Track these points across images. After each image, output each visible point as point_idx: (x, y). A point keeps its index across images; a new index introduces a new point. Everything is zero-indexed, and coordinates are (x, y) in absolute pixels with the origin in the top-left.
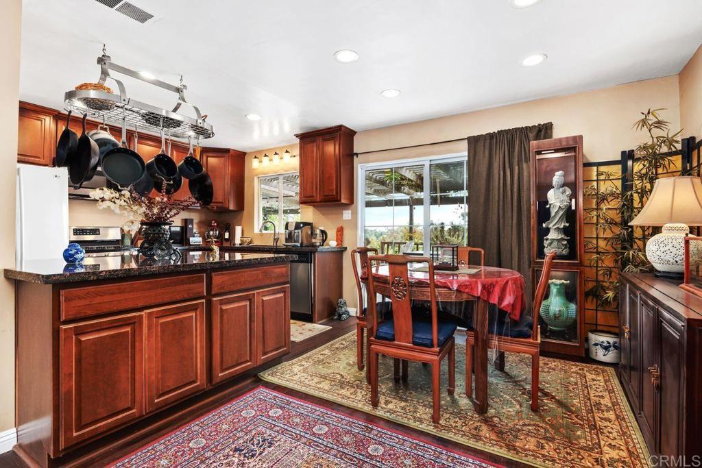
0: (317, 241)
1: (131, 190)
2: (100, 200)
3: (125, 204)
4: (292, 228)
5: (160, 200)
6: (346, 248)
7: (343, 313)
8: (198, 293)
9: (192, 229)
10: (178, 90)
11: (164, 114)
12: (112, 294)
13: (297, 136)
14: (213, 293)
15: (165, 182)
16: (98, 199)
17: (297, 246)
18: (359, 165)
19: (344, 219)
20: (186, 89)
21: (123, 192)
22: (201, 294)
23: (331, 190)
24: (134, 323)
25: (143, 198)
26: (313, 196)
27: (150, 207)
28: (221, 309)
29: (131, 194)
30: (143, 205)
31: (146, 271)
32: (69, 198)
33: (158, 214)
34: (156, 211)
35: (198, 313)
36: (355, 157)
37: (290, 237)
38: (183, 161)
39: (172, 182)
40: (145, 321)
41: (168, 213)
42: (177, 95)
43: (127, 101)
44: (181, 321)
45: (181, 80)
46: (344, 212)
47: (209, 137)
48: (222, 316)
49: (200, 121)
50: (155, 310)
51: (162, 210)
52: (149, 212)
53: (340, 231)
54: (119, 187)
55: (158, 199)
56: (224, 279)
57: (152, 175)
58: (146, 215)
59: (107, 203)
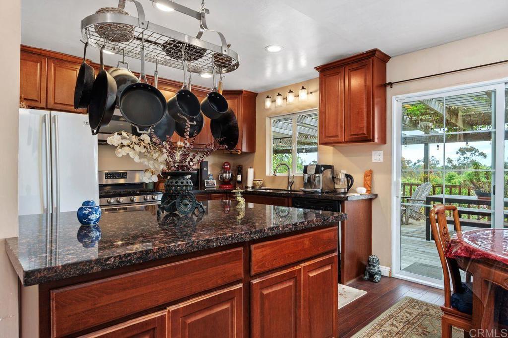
0: (341, 186)
1: (151, 133)
2: (119, 147)
3: (145, 150)
4: (311, 171)
5: (183, 145)
6: (376, 196)
7: (376, 274)
8: (235, 276)
9: (207, 171)
10: (200, 16)
11: (186, 40)
12: (124, 289)
13: (317, 69)
14: (252, 273)
15: (188, 123)
16: (116, 145)
17: (317, 192)
18: (394, 97)
19: (373, 161)
20: (209, 13)
21: (142, 137)
22: (239, 278)
23: (362, 128)
24: (154, 329)
25: (164, 143)
26: (337, 136)
27: (171, 154)
28: (262, 294)
29: (151, 138)
30: (165, 151)
31: (169, 251)
32: (99, 144)
33: (181, 162)
34: (178, 157)
35: (235, 303)
36: (388, 88)
37: (309, 182)
38: (206, 98)
39: (195, 123)
40: (168, 325)
41: (191, 160)
42: (199, 22)
43: (146, 24)
44: (214, 317)
45: (203, 4)
46: (373, 153)
47: (233, 70)
48: (262, 305)
49: (225, 48)
50: (181, 305)
51: (185, 155)
52: (171, 160)
53: (369, 175)
54: (138, 131)
55: (180, 143)
56: (265, 253)
57: (174, 116)
58: (167, 164)
59: (127, 150)
